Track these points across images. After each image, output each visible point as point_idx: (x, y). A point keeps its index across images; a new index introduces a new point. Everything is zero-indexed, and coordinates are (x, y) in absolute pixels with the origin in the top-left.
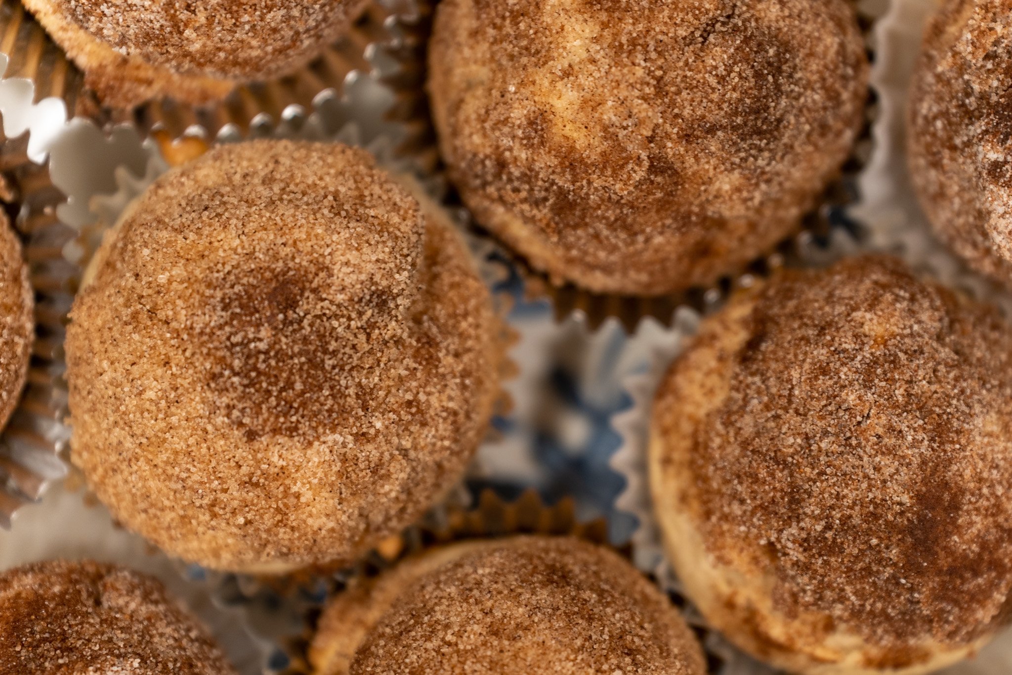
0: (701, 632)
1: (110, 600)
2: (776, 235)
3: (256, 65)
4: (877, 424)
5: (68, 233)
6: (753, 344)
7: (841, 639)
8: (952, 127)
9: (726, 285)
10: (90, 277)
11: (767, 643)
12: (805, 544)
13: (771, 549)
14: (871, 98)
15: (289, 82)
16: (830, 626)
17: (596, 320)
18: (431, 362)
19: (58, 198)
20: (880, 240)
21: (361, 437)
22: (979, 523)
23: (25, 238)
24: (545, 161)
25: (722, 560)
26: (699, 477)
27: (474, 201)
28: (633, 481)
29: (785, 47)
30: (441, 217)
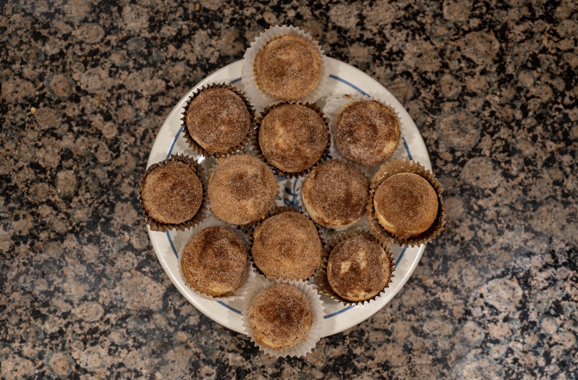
0: (315, 224)
1: (221, 231)
2: (318, 159)
3: (231, 143)
4: (337, 184)
5: (206, 175)
6: (316, 176)
7: (337, 221)
8: (342, 137)
9: (311, 169)
10: (210, 181)
11: (325, 223)
12: (329, 205)
13: (324, 207)
14: (329, 135)
15: (237, 147)
16: (335, 219)
17: (291, 177)
18: (266, 186)
19: (203, 169)
20: (334, 158)
21: (256, 198)
22: (356, 198)
23: (199, 177)
24: (279, 151)
25: (316, 211)
26: (311, 198)
27: (269, 160)
28: (301, 202)
29: (314, 128)
30: (264, 164)
